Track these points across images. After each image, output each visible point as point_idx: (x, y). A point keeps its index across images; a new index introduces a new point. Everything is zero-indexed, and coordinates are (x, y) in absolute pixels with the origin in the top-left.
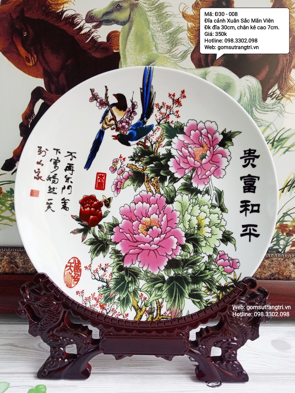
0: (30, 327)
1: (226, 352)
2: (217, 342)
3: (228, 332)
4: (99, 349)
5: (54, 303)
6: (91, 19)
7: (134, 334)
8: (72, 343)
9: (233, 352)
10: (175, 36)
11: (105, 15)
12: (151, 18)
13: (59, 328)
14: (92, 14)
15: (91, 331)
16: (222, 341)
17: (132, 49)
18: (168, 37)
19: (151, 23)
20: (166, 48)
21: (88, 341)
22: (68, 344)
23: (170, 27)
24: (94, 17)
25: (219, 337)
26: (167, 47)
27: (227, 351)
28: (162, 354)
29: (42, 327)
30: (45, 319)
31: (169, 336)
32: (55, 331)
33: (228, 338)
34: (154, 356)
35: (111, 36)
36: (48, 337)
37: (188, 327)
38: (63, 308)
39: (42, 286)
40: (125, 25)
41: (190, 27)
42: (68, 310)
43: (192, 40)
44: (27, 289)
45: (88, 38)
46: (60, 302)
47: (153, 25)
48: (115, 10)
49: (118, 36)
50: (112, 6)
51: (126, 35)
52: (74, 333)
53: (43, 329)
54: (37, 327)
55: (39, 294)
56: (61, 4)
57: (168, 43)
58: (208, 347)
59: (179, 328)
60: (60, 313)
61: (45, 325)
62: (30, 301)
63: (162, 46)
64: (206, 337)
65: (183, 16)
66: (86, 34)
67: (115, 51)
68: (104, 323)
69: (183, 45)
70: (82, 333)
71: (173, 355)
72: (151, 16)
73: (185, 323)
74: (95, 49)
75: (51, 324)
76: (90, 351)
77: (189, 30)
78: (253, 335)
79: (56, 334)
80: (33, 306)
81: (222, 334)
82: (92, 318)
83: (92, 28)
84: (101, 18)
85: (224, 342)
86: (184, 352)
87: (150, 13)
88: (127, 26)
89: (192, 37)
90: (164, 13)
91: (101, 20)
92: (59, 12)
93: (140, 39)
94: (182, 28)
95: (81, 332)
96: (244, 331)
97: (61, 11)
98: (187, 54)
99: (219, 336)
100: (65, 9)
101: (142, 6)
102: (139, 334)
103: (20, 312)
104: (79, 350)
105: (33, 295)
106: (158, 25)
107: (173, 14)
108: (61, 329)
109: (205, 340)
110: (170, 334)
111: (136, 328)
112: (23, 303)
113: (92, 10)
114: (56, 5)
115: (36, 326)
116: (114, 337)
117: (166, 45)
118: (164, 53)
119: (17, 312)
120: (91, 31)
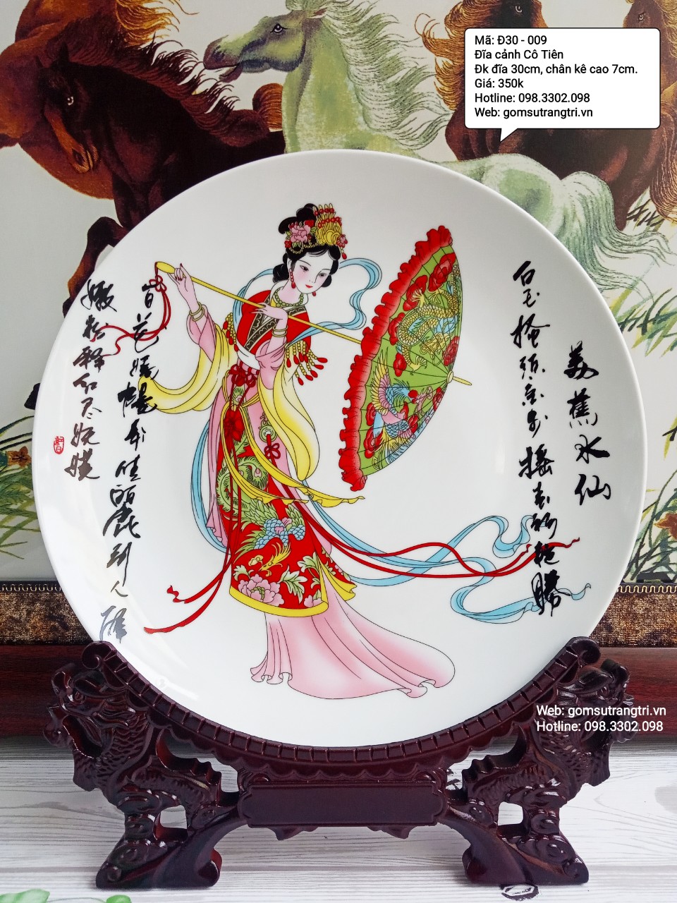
0: (77, 769)
1: (534, 815)
2: (512, 792)
3: (537, 767)
4: (238, 816)
5: (131, 710)
6: (217, 61)
7: (317, 779)
8: (175, 803)
9: (550, 814)
10: (408, 89)
11: (248, 48)
12: (352, 52)
13: (143, 769)
14: (219, 50)
15: (217, 776)
16: (522, 788)
17: (311, 124)
18: (393, 93)
19: (352, 63)
20: (389, 116)
21: (213, 797)
22: (164, 807)
23: (396, 71)
24: (223, 55)
25: (515, 780)
26: (391, 114)
27: (536, 812)
28: (384, 824)
29: (105, 768)
30: (111, 750)
31: (401, 780)
32: (134, 776)
33: (538, 782)
34: (366, 829)
35: (262, 96)
36: (119, 792)
37: (442, 758)
38: (151, 722)
39: (103, 673)
40: (293, 69)
41: (441, 67)
42: (163, 728)
43: (447, 97)
44: (66, 680)
45: (211, 104)
46: (146, 709)
47: (357, 67)
48: (271, 39)
49: (279, 96)
50: (264, 30)
51: (296, 92)
52: (178, 779)
53: (106, 772)
54: (94, 769)
55: (96, 691)
56: (148, 29)
57: (393, 105)
58: (491, 802)
59: (423, 762)
60: (144, 733)
61: (110, 762)
62: (75, 707)
63: (379, 113)
64: (485, 781)
65: (425, 43)
66: (206, 95)
67: (272, 130)
68: (249, 754)
69: (428, 108)
70: (197, 780)
71: (410, 824)
72: (353, 47)
73: (435, 749)
74: (227, 126)
75: (126, 761)
76: (215, 820)
77: (438, 74)
78: (595, 772)
79: (138, 783)
80: (82, 721)
81: (524, 773)
82: (218, 743)
83: (219, 80)
84: (239, 57)
85: (529, 791)
86: (436, 816)
87: (349, 39)
88: (298, 71)
89: (447, 89)
90: (382, 39)
91: (240, 61)
92: (145, 49)
93: (327, 99)
94: (424, 71)
95: (194, 778)
96: (574, 764)
97: (149, 46)
98: (438, 128)
99: (516, 778)
100: (157, 41)
101: (332, 26)
102: (330, 778)
103: (54, 735)
104: (192, 819)
105: (81, 694)
106: (370, 66)
107: (403, 39)
108: (148, 772)
109: (483, 787)
110: (402, 775)
111: (321, 764)
112: (59, 713)
113: (219, 40)
114: (138, 34)
115: (91, 765)
116: (272, 786)
117: (388, 110)
118: (384, 128)
119: (46, 734)
120: (217, 88)
